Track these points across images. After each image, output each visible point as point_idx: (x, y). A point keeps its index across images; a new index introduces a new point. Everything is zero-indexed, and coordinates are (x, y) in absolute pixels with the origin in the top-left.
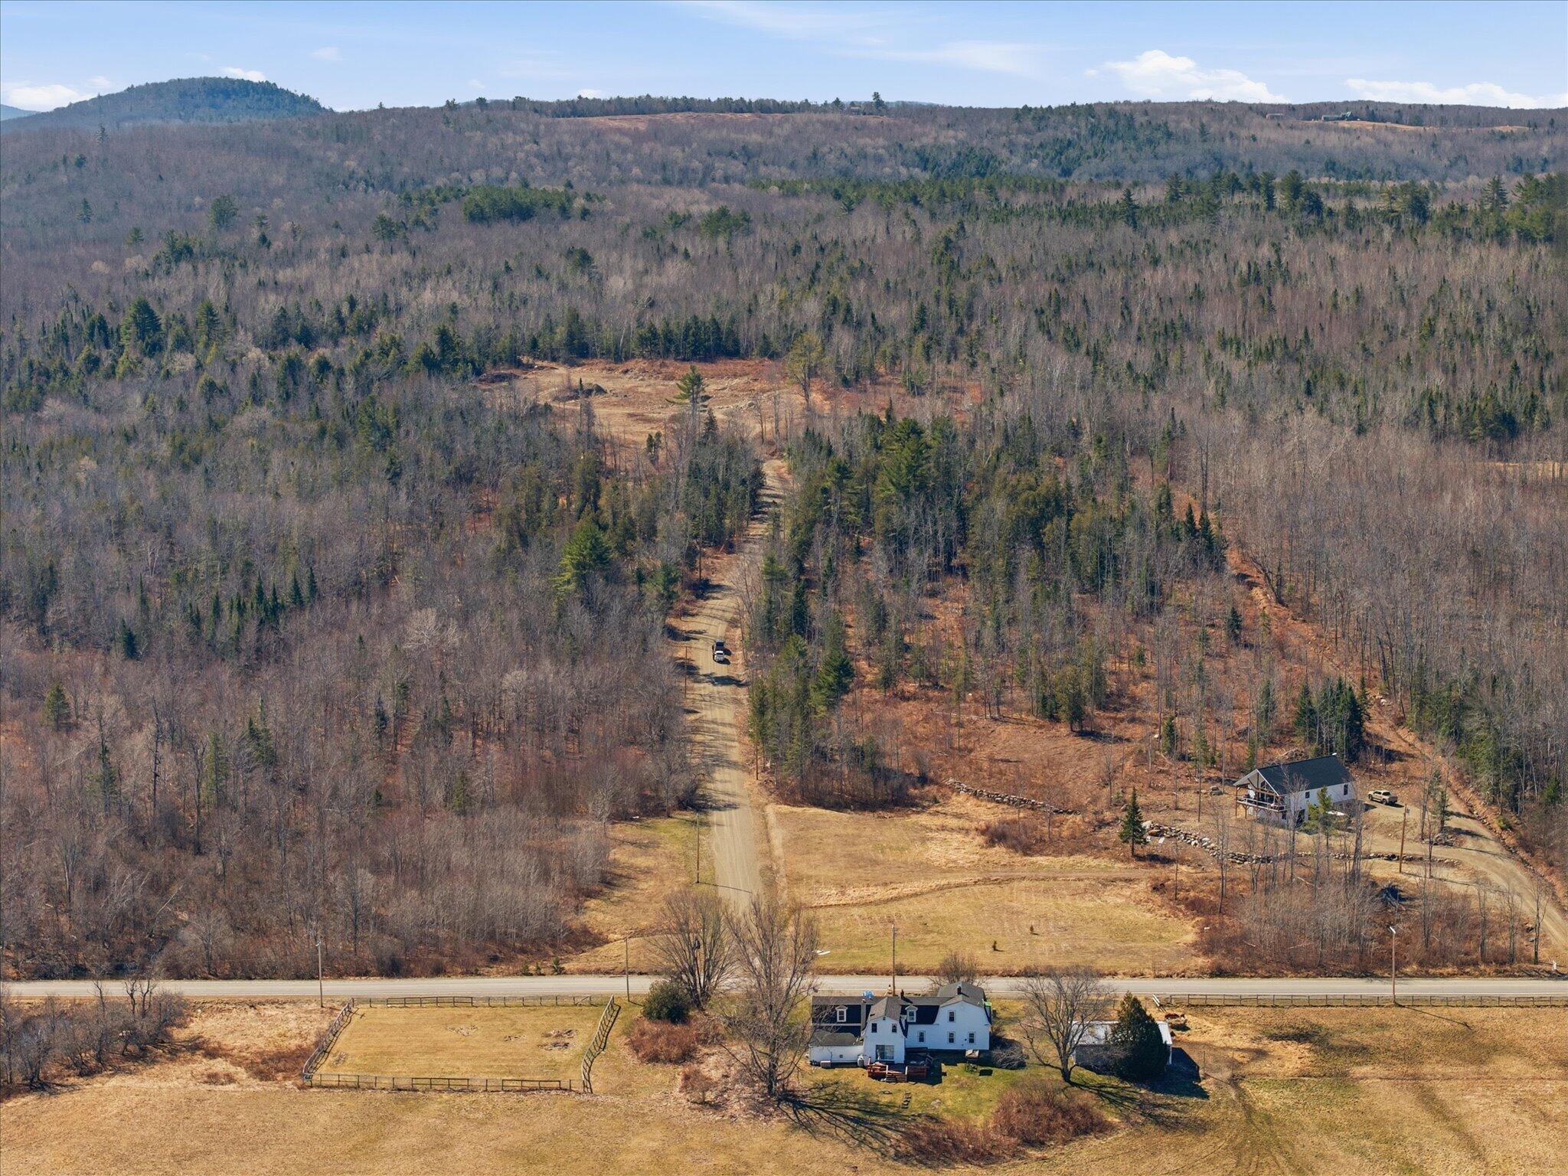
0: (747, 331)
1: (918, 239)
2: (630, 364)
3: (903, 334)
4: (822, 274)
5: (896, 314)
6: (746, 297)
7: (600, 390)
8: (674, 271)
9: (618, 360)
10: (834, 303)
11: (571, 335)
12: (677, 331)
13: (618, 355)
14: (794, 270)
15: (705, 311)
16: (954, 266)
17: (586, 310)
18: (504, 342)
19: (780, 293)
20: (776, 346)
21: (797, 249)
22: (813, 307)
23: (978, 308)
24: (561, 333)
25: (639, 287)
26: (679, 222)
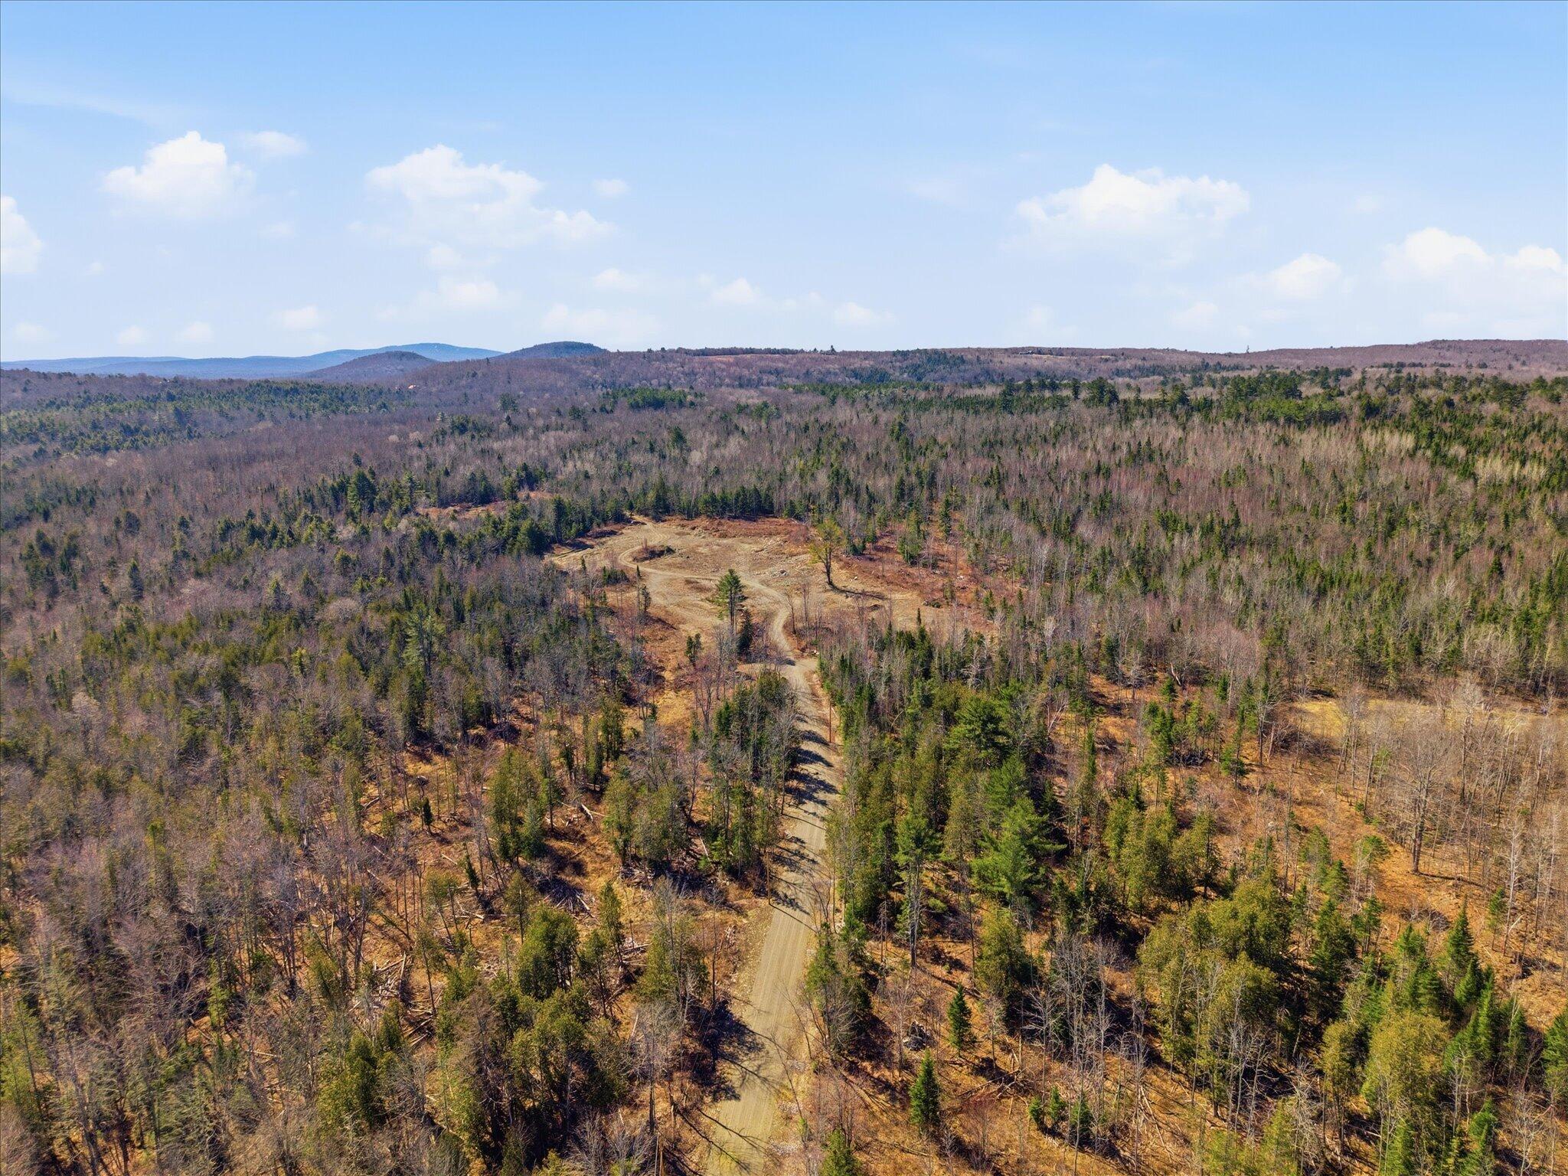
0: (777, 498)
1: (876, 422)
2: (697, 521)
3: (890, 502)
4: (824, 444)
5: (882, 483)
6: (777, 467)
7: (670, 551)
8: (734, 445)
9: (690, 517)
10: (837, 473)
11: (658, 498)
12: (731, 498)
13: (690, 513)
14: (806, 444)
15: (750, 481)
16: (908, 444)
17: (672, 478)
18: (609, 505)
19: (800, 464)
20: (799, 509)
21: (807, 428)
22: (823, 479)
23: (939, 479)
24: (651, 496)
25: (711, 458)
26: (742, 409)
